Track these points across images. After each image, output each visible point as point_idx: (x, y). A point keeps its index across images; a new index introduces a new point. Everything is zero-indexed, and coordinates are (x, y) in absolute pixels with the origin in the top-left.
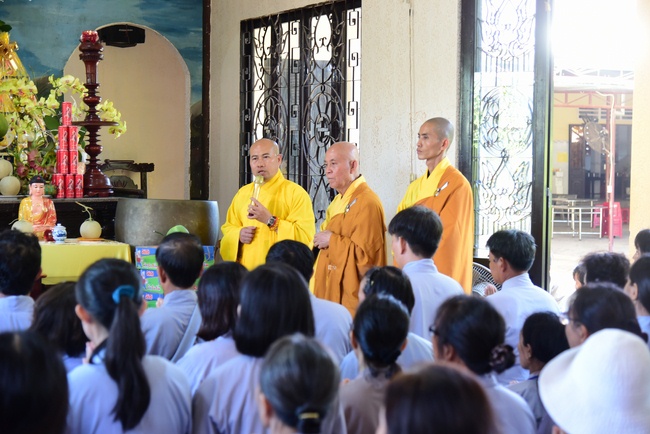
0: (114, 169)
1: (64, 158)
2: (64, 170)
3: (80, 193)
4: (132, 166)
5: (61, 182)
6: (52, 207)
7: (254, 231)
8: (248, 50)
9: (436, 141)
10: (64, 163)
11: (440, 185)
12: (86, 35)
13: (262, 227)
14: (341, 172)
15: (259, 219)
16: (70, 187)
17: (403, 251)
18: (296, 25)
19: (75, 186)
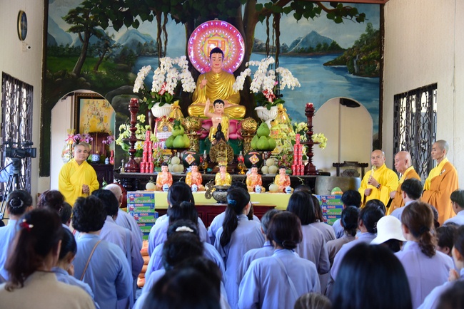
0: (348, 166)
1: (296, 158)
2: (296, 163)
3: (302, 173)
4: (357, 164)
5: (294, 168)
6: (289, 179)
7: (371, 190)
8: (397, 109)
9: (439, 151)
10: (296, 160)
11: (442, 171)
12: (308, 105)
13: (374, 188)
14: (400, 165)
15: (374, 185)
16: (298, 171)
17: (405, 197)
18: (414, 97)
19: (300, 170)
